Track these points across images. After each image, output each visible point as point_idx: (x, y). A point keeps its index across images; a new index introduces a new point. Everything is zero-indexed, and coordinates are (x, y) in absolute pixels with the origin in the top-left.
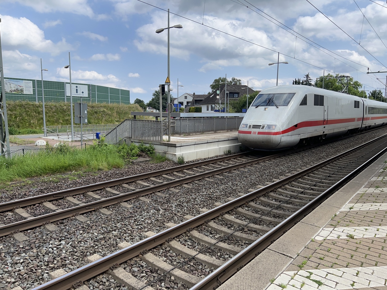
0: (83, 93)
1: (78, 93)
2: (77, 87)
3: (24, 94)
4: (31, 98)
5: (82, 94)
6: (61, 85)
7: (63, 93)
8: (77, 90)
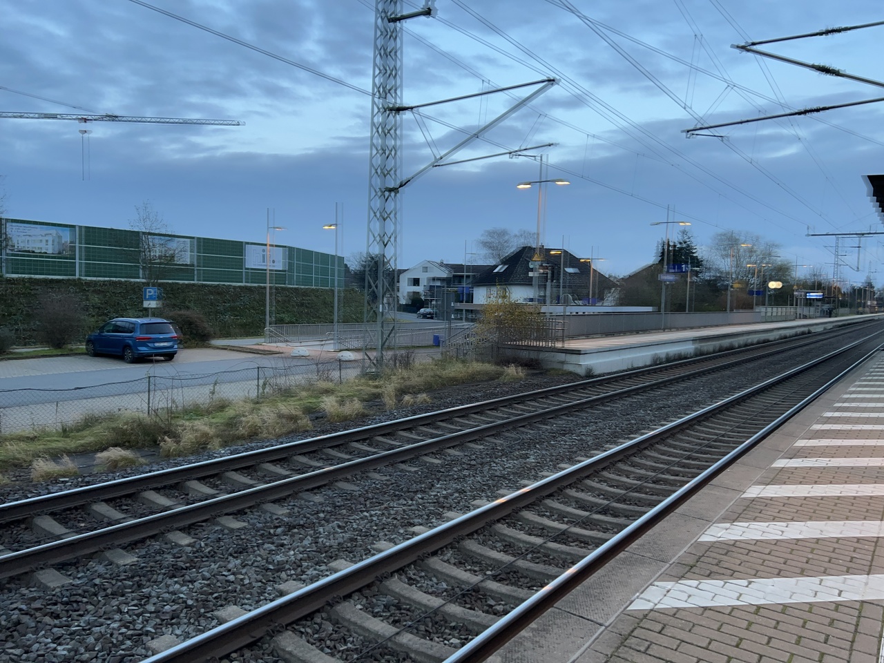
0: (274, 262)
1: (265, 264)
2: (264, 251)
3: (176, 265)
4: (186, 271)
5: (272, 264)
6: (237, 248)
7: (240, 263)
8: (264, 256)
